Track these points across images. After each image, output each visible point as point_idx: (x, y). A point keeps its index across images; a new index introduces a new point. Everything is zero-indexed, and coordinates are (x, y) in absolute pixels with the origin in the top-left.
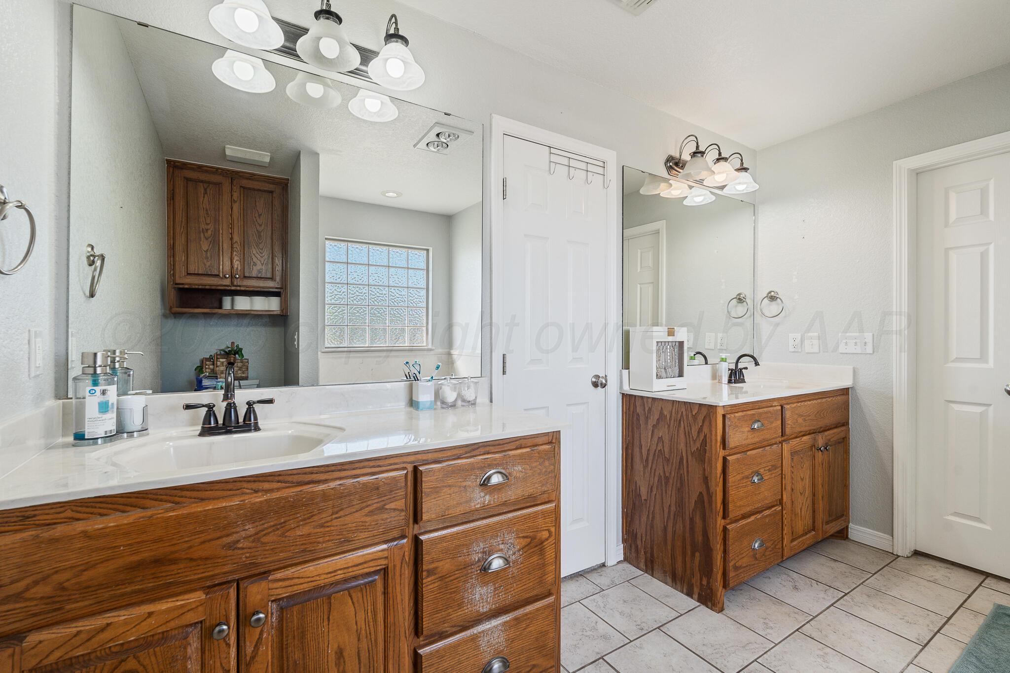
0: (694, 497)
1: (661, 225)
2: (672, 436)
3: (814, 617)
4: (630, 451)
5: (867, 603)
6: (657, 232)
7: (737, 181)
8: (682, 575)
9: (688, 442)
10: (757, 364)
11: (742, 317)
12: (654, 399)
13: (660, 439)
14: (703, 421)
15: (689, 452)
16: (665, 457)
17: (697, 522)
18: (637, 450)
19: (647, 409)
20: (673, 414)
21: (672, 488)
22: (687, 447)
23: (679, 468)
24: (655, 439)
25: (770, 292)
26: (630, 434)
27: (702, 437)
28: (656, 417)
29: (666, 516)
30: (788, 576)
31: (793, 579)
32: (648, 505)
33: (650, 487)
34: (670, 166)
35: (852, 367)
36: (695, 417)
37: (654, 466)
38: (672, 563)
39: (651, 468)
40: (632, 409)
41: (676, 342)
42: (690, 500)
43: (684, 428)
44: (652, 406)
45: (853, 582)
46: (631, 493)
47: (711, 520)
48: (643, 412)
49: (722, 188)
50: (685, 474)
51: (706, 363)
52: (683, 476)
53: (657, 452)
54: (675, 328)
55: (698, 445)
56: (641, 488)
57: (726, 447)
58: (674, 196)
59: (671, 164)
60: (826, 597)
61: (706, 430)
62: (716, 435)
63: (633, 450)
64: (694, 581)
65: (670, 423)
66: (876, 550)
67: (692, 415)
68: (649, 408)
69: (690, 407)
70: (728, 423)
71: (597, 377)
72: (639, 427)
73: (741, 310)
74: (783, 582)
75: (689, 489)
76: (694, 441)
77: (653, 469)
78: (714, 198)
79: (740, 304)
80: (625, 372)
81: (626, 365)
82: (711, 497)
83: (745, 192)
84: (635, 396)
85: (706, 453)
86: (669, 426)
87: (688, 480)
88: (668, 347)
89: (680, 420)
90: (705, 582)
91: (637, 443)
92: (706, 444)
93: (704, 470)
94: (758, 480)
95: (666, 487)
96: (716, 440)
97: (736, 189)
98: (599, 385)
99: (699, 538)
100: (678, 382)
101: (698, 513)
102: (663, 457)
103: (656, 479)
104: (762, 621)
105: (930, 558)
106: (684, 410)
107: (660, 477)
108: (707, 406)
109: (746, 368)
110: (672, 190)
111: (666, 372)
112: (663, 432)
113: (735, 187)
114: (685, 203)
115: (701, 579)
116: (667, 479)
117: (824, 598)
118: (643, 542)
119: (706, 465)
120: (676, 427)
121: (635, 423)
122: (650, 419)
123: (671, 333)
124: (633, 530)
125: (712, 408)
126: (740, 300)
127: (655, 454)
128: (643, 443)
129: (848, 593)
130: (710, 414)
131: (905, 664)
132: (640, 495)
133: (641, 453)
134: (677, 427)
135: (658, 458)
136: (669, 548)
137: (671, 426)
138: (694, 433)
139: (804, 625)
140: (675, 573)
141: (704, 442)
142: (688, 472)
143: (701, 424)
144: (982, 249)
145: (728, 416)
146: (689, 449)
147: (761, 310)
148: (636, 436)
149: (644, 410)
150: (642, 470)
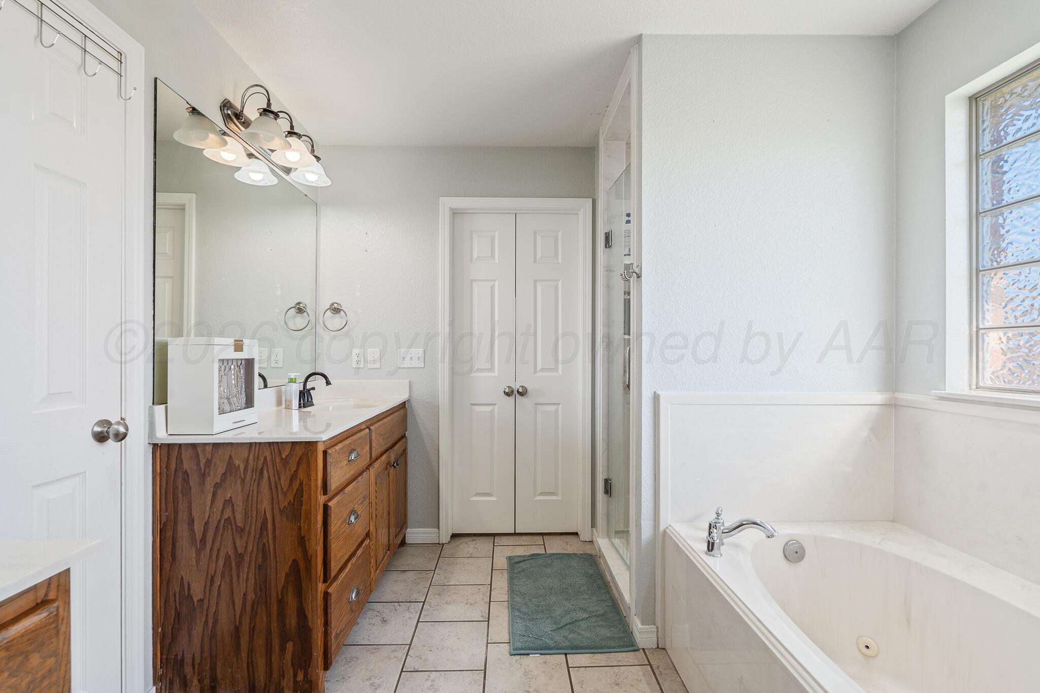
0: (284, 569)
1: (189, 199)
2: (249, 494)
3: (410, 645)
4: (169, 534)
5: (441, 602)
6: (182, 208)
7: (309, 169)
8: (266, 685)
9: (275, 496)
10: (328, 383)
11: (302, 329)
12: (216, 445)
13: (229, 502)
14: (298, 465)
15: (276, 511)
16: (237, 526)
17: (289, 602)
18: (183, 530)
19: (203, 462)
20: (251, 462)
21: (249, 567)
22: (273, 503)
23: (261, 536)
24: (219, 504)
25: (332, 304)
26: (171, 506)
27: (296, 485)
28: (221, 470)
29: (238, 611)
30: (373, 610)
31: (378, 612)
32: (205, 607)
33: (210, 577)
34: (228, 114)
35: (408, 381)
36: (285, 462)
37: (217, 544)
38: (249, 676)
39: (211, 549)
40: (173, 466)
41: (242, 359)
42: (279, 575)
43: (269, 479)
44: (212, 457)
45: (425, 587)
46: (172, 599)
47: (310, 592)
48: (195, 468)
49: (288, 171)
50: (271, 541)
51: (266, 386)
52: (267, 546)
53: (222, 522)
54: (244, 340)
55: (290, 497)
56: (192, 585)
57: (328, 491)
58: (226, 161)
59: (229, 112)
60: (411, 616)
61: (301, 475)
62: (316, 480)
63: (175, 531)
64: (284, 684)
65: (245, 478)
66: (427, 545)
67: (282, 459)
68: (208, 459)
69: (279, 448)
70: (329, 460)
71: (108, 423)
72: (187, 491)
73: (300, 321)
74: (372, 621)
75: (276, 561)
76: (285, 494)
77: (215, 549)
78: (275, 181)
79: (299, 315)
80: (160, 409)
81: (160, 395)
82: (310, 561)
83: (314, 185)
84: (180, 445)
85: (301, 505)
86: (243, 481)
87: (275, 549)
88: (232, 367)
89: (262, 469)
90: (300, 677)
91: (183, 516)
92: (302, 493)
93: (300, 528)
94: (355, 519)
95: (238, 569)
96: (316, 486)
97: (304, 177)
98: (111, 436)
99: (292, 621)
100: (247, 415)
101: (290, 589)
102: (234, 527)
103: (221, 563)
104: (368, 683)
105: (461, 536)
106: (268, 454)
107: (228, 557)
108: (303, 443)
109: (313, 389)
110: (224, 151)
111: (230, 404)
112: (234, 491)
113: (304, 174)
114: (238, 176)
115: (295, 676)
116: (240, 557)
117: (410, 618)
118: (197, 666)
119: (302, 521)
120: (255, 481)
121: (180, 487)
122: (209, 475)
123: (238, 347)
124: (176, 655)
125: (310, 445)
126: (300, 310)
127: (217, 527)
128: (196, 515)
129: (425, 600)
130: (308, 453)
131: (485, 647)
132: (190, 597)
133: (192, 530)
134: (257, 479)
135: (224, 529)
136: (244, 655)
137: (248, 479)
138: (284, 482)
139: (405, 659)
140: (254, 686)
141: (300, 490)
142: (274, 537)
143: (295, 469)
144: (491, 284)
145: (330, 451)
146: (276, 506)
147: (324, 323)
148: (183, 507)
149: (198, 464)
150: (194, 555)
